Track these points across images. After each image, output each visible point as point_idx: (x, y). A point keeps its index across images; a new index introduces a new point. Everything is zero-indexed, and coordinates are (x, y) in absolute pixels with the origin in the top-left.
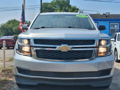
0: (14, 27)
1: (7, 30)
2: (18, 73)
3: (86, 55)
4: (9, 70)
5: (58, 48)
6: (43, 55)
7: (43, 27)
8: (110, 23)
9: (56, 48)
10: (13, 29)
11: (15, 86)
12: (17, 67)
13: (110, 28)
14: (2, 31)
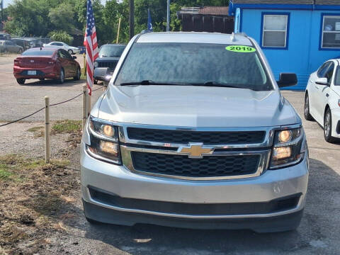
0: (51, 9)
1: (33, 16)
2: (92, 200)
3: (243, 166)
4: (60, 167)
5: (182, 149)
6: (148, 163)
7: (145, 83)
8: (324, 17)
9: (176, 149)
10: (50, 14)
11: (81, 218)
12: (89, 186)
13: (323, 32)
14: (19, 20)
